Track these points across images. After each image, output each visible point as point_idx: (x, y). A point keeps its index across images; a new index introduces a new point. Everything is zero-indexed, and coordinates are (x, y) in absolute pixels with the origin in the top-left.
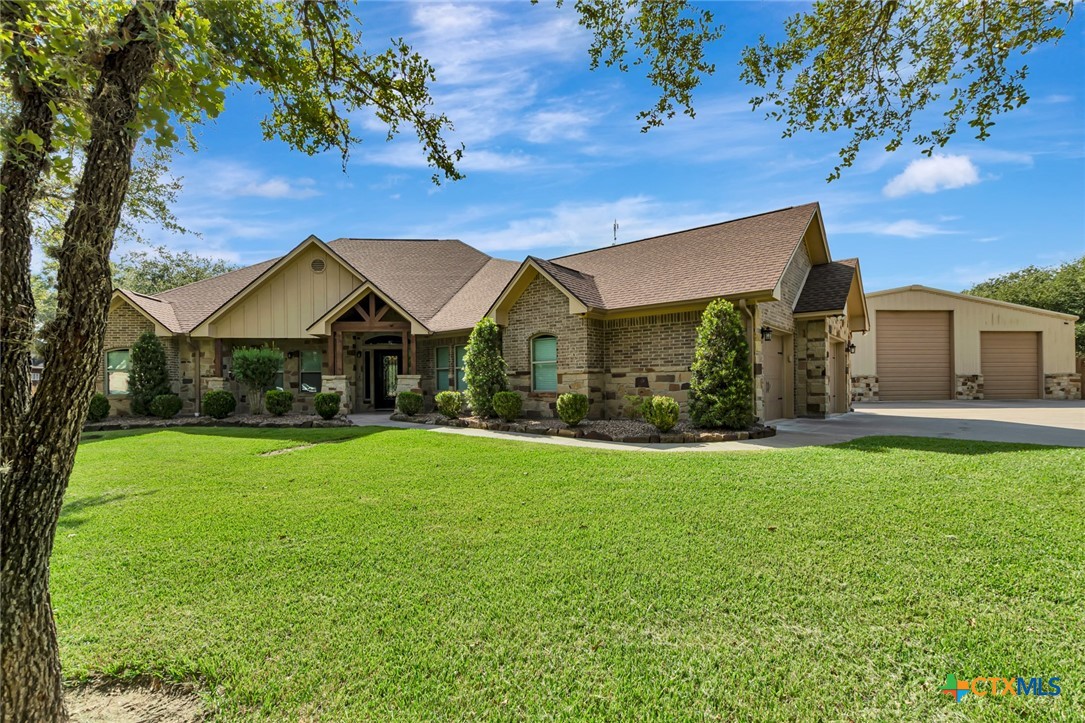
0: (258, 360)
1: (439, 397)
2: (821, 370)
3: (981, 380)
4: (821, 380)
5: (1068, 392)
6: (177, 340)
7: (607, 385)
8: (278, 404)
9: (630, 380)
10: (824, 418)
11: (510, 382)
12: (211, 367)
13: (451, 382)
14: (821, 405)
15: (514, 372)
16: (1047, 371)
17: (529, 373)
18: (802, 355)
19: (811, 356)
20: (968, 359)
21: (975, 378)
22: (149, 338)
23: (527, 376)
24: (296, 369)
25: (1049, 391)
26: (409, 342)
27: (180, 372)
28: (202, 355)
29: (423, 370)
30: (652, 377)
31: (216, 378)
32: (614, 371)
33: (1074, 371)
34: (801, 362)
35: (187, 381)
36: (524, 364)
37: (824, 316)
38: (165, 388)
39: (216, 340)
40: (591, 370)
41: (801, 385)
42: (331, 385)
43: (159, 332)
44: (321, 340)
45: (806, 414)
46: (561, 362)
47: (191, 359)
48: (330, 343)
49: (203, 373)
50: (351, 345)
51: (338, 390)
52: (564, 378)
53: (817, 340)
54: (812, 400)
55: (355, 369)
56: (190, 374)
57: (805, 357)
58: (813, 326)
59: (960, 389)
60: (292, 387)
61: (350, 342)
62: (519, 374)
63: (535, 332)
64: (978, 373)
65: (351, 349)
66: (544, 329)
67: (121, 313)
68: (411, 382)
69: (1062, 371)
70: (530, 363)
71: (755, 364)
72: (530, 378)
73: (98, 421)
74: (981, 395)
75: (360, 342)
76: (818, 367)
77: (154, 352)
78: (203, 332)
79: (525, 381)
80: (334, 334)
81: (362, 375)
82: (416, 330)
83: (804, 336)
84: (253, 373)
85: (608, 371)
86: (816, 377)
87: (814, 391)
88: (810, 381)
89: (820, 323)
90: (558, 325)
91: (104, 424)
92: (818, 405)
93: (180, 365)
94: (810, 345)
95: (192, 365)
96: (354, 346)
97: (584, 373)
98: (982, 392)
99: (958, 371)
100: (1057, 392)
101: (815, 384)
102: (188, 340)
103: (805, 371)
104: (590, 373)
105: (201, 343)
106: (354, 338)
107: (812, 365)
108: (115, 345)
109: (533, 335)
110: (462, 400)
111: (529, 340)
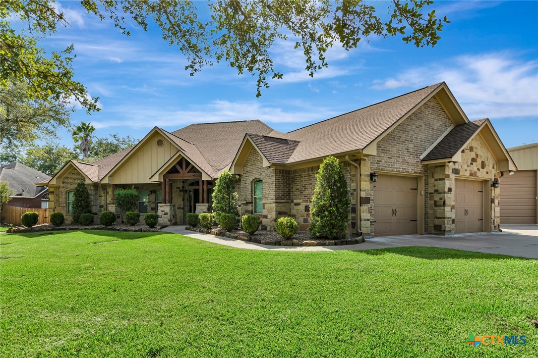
0: (125, 195)
2: (442, 201)
4: (442, 208)
6: (96, 185)
7: (292, 211)
8: (131, 219)
9: (302, 207)
10: (444, 235)
11: (241, 208)
12: (111, 199)
14: (443, 226)
15: (245, 202)
17: (252, 203)
18: (431, 190)
19: (436, 191)
22: (82, 185)
23: (251, 205)
24: (154, 200)
26: (203, 184)
27: (99, 201)
28: (107, 193)
31: (112, 205)
32: (295, 201)
34: (429, 195)
35: (101, 207)
36: (249, 197)
37: (445, 162)
38: (89, 210)
39: (113, 185)
40: (278, 201)
41: (430, 212)
42: (162, 209)
43: (87, 182)
44: (159, 185)
45: (433, 232)
46: (264, 196)
47: (103, 195)
48: (163, 186)
49: (108, 202)
50: (181, 186)
51: (166, 212)
52: (266, 206)
53: (440, 179)
54: (437, 222)
55: (183, 200)
56: (103, 203)
57: (433, 191)
58: (438, 169)
60: (152, 210)
61: (180, 185)
63: (254, 178)
65: (181, 189)
66: (258, 176)
67: (73, 172)
68: (203, 207)
70: (252, 197)
71: (361, 198)
72: (252, 206)
73: (59, 226)
75: (186, 185)
76: (441, 199)
77: (83, 192)
78: (106, 181)
79: (250, 207)
80: (165, 180)
81: (187, 203)
83: (433, 177)
84: (123, 203)
85: (292, 202)
86: (440, 206)
87: (438, 216)
88: (435, 208)
89: (442, 168)
90: (263, 174)
91: (60, 227)
92: (441, 226)
93: (98, 198)
94: (436, 183)
95: (103, 198)
96: (183, 187)
97: (274, 203)
101: (439, 210)
102: (100, 185)
103: (433, 201)
104: (276, 202)
105: (107, 187)
106: (183, 182)
107: (437, 197)
108: (71, 188)
109: (253, 180)
111: (252, 183)
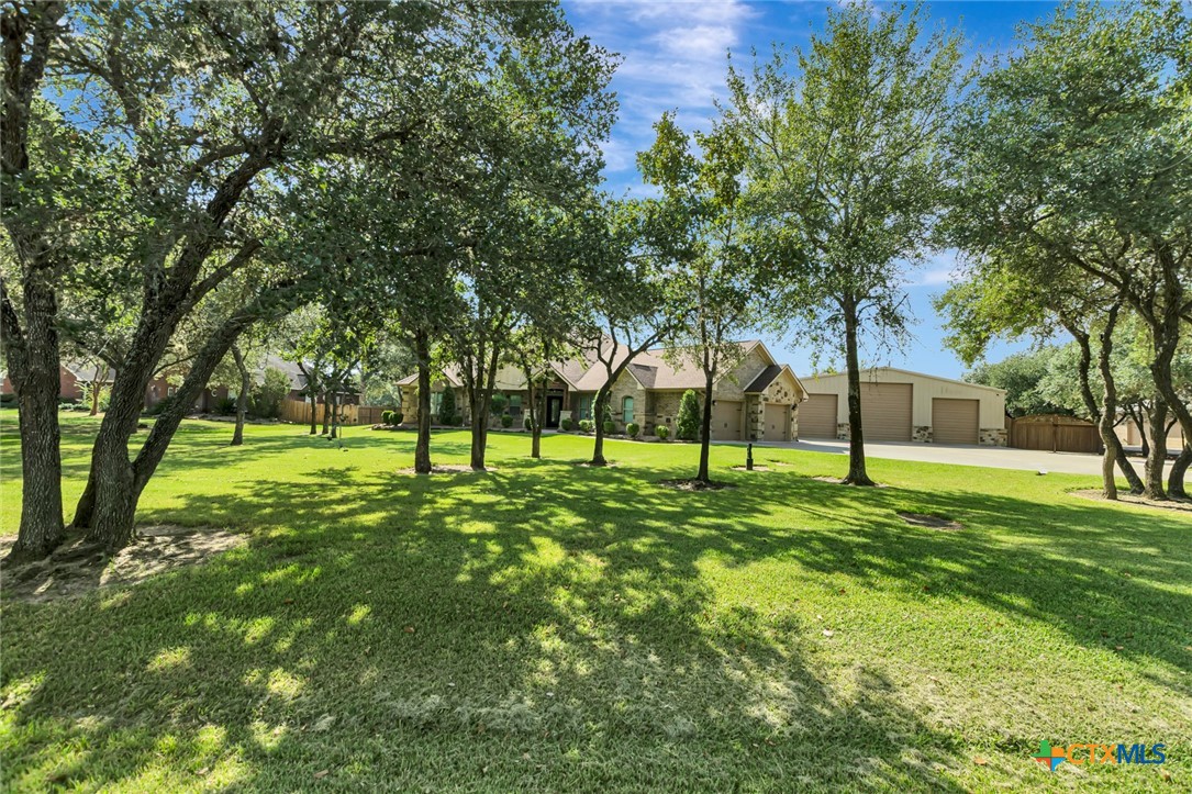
0: (498, 401)
1: (580, 423)
2: (756, 419)
3: (930, 430)
4: (756, 423)
5: (997, 441)
7: (653, 421)
9: (664, 419)
11: (613, 417)
13: (587, 416)
14: (756, 436)
15: (615, 412)
16: (982, 426)
17: (622, 414)
20: (923, 415)
21: (926, 428)
23: (620, 415)
25: (982, 440)
26: (567, 394)
27: (458, 404)
29: (573, 408)
30: (672, 418)
32: (656, 415)
33: (1003, 427)
34: (748, 414)
35: (459, 409)
36: (620, 409)
37: (759, 393)
38: (455, 411)
41: (749, 426)
42: (528, 414)
43: (452, 385)
45: (750, 439)
46: (635, 410)
48: (529, 393)
52: (635, 416)
53: (756, 405)
57: (751, 412)
58: (755, 398)
59: (915, 435)
62: (617, 414)
64: (930, 425)
66: (629, 394)
68: (567, 414)
69: (993, 427)
70: (622, 409)
72: (622, 416)
74: (931, 440)
77: (449, 394)
79: (620, 417)
80: (531, 389)
82: (571, 389)
83: (751, 403)
84: (495, 407)
85: (654, 415)
87: (753, 428)
88: (752, 423)
89: (757, 396)
90: (634, 393)
92: (754, 435)
93: (458, 401)
94: (753, 407)
95: (462, 401)
97: (644, 415)
98: (932, 437)
99: (915, 423)
100: (988, 440)
101: (754, 425)
103: (751, 419)
104: (646, 415)
107: (753, 416)
109: (624, 396)
110: (591, 424)
111: (622, 399)
